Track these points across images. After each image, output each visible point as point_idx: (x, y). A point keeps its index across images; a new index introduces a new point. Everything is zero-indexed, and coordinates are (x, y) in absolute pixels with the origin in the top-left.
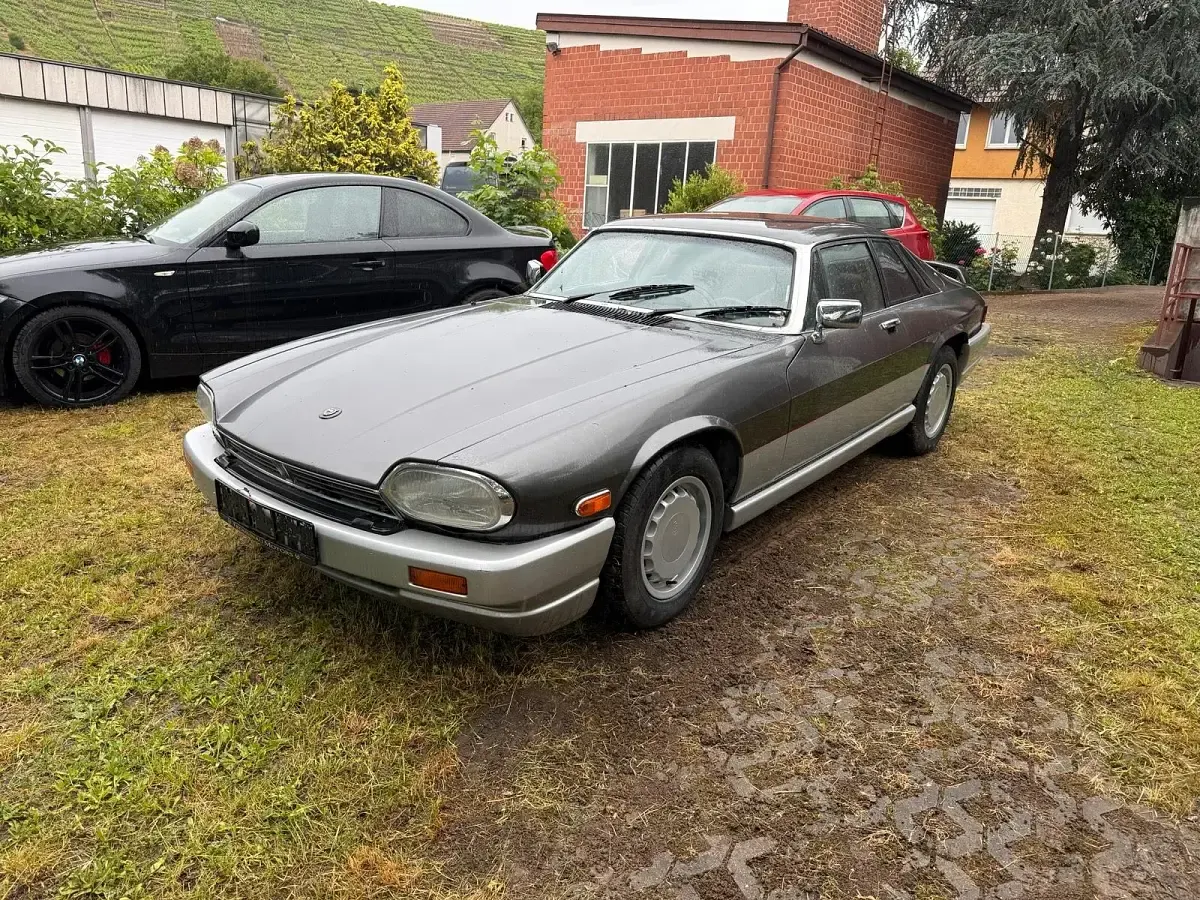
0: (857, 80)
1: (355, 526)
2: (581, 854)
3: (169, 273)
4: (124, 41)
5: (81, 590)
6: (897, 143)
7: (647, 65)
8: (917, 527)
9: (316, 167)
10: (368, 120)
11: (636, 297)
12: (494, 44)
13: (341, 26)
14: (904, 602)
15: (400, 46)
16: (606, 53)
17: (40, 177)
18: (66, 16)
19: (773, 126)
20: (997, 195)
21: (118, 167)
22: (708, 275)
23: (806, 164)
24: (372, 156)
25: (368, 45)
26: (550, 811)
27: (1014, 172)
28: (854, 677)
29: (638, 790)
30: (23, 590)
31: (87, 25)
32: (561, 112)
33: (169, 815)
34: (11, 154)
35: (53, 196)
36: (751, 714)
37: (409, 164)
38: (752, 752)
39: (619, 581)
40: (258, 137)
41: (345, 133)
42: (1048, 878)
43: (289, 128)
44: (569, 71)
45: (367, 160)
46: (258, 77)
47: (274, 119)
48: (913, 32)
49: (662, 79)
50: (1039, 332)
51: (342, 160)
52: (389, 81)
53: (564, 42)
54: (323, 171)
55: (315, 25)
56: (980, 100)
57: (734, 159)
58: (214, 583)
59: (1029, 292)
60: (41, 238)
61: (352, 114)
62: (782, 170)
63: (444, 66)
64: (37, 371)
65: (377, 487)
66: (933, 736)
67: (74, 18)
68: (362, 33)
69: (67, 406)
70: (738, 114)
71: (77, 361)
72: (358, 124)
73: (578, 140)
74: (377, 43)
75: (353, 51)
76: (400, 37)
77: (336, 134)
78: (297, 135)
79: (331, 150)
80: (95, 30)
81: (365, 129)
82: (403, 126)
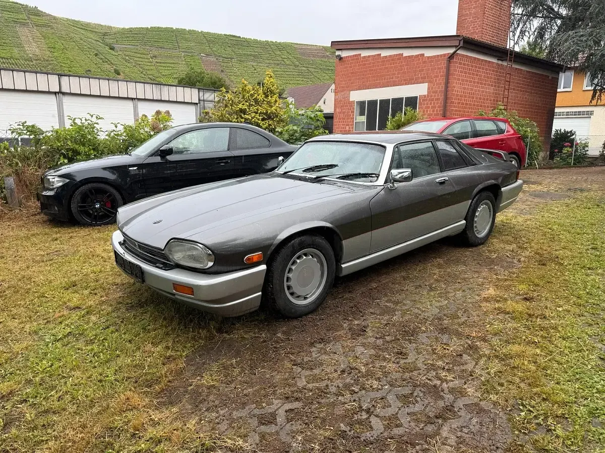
0: (494, 61)
1: (157, 267)
2: (217, 402)
3: (135, 168)
4: (161, 68)
5: (67, 295)
6: (521, 91)
7: (384, 61)
8: (454, 278)
9: (234, 120)
10: (258, 97)
11: (313, 171)
12: (327, 56)
13: (257, 53)
14: (423, 311)
15: (283, 61)
16: (364, 57)
17: (94, 130)
18: (137, 59)
19: (447, 87)
20: (591, 114)
21: (125, 125)
22: (348, 160)
23: (467, 104)
24: (260, 114)
25: (268, 62)
26: (213, 386)
27: (591, 102)
28: (380, 342)
29: (255, 380)
30: (46, 295)
31: (146, 62)
32: (343, 87)
33: (64, 376)
34: (84, 121)
35: (99, 137)
36: (322, 354)
37: (277, 116)
38: (313, 369)
39: (272, 294)
40: (209, 108)
41: (247, 104)
42: (419, 427)
43: (222, 103)
44: (346, 67)
45: (257, 116)
46: (217, 80)
47: (217, 99)
48: (530, 33)
49: (392, 68)
50: (584, 185)
51: (246, 116)
52: (268, 78)
53: (344, 54)
54: (238, 122)
55: (245, 54)
56: (572, 65)
57: (427, 104)
58: (119, 294)
59: (597, 165)
60: (95, 155)
61: (251, 95)
62: (452, 109)
63: (304, 68)
64: (81, 211)
65: (163, 250)
66: (401, 368)
67: (140, 59)
68: (266, 56)
69: (91, 225)
70: (429, 82)
71: (97, 206)
72: (253, 99)
73: (351, 100)
74: (273, 60)
75: (262, 65)
76: (283, 57)
77: (243, 104)
78: (226, 106)
79: (241, 112)
80: (149, 64)
81: (256, 101)
82: (274, 99)
